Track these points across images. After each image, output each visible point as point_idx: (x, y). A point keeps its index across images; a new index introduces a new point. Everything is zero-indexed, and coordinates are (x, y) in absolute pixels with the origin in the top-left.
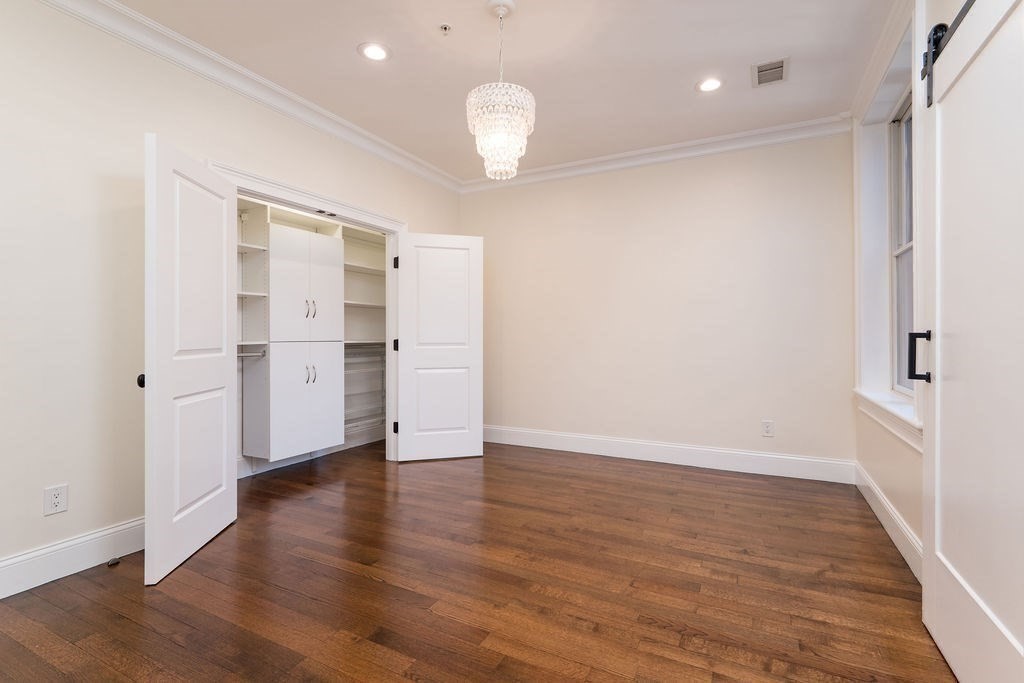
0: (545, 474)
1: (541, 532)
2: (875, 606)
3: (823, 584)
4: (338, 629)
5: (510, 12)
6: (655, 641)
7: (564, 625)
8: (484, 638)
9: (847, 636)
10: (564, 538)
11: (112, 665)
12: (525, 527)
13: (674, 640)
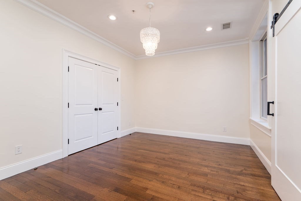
0: (161, 142)
1: (161, 159)
2: (258, 180)
3: (242, 174)
4: (104, 188)
5: (153, 7)
6: (196, 191)
7: (170, 186)
8: (147, 190)
9: (250, 189)
10: (167, 161)
11: (38, 199)
12: (156, 158)
13: (201, 190)
